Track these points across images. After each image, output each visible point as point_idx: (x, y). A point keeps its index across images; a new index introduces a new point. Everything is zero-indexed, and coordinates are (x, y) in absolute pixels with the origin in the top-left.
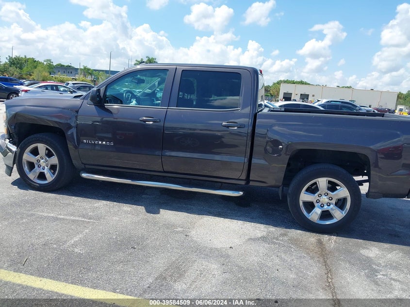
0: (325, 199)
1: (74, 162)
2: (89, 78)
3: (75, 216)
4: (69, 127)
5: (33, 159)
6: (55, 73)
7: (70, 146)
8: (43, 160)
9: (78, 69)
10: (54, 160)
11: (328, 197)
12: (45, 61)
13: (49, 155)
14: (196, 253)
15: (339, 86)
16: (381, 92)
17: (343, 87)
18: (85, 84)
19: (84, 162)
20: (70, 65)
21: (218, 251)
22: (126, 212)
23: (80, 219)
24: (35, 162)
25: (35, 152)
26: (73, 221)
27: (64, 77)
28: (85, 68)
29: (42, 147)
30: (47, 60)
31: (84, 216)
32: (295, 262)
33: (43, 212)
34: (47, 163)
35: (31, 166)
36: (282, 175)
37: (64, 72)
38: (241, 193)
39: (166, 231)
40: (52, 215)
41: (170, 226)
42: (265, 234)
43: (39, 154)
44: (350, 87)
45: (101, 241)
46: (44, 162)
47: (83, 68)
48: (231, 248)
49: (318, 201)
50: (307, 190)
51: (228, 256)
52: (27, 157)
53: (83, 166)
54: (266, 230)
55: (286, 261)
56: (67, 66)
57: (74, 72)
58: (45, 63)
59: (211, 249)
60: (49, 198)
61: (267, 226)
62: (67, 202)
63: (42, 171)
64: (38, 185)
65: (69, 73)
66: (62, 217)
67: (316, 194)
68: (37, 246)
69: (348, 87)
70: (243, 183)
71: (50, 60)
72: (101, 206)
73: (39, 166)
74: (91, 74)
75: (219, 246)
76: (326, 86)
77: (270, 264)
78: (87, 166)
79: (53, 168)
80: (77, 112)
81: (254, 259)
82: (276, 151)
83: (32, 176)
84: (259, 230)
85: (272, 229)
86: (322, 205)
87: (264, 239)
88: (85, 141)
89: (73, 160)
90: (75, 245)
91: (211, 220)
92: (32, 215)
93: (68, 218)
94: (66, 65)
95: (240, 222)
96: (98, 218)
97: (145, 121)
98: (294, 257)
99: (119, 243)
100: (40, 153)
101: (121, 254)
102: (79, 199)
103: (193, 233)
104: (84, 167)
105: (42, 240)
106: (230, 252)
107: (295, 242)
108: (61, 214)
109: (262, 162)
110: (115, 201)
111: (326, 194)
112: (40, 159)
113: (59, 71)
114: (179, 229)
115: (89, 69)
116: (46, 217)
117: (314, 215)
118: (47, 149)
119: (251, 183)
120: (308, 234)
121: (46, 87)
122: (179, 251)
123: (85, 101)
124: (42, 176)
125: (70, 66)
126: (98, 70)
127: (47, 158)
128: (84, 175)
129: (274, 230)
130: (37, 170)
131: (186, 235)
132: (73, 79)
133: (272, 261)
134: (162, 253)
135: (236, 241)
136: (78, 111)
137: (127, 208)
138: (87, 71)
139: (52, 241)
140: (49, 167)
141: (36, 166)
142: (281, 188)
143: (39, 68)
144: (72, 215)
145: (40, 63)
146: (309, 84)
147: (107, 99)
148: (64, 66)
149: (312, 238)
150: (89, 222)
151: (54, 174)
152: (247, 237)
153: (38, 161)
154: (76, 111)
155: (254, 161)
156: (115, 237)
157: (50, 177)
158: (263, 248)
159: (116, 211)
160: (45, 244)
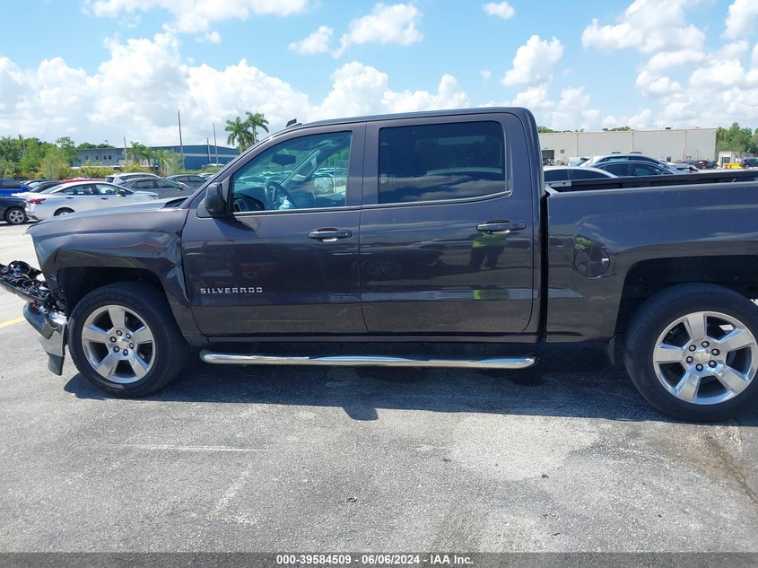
0: (702, 354)
1: (186, 334)
2: (145, 164)
3: (211, 445)
4: (167, 266)
5: (101, 336)
6: (80, 161)
7: (174, 303)
8: (121, 338)
9: (122, 149)
10: (145, 334)
11: (709, 349)
12: (58, 142)
13: (132, 324)
14: (481, 498)
15: (606, 130)
16: (686, 132)
17: (614, 130)
18: (144, 176)
19: (207, 331)
20: (105, 143)
21: (522, 486)
22: (308, 423)
23: (223, 448)
24: (107, 343)
25: (104, 322)
26: (212, 455)
27: (100, 167)
28: (135, 146)
29: (117, 313)
30: (62, 139)
31: (228, 442)
32: (685, 492)
33: (145, 442)
34: (130, 341)
35: (101, 350)
36: (613, 316)
37: (97, 158)
38: (530, 361)
39: (401, 453)
40: (166, 447)
41: (404, 443)
42: (596, 437)
43: (112, 326)
44: (626, 129)
45: (280, 492)
46: (124, 340)
47: (131, 146)
48: (544, 476)
49: (690, 359)
50: (666, 341)
51: (546, 497)
52: (90, 333)
53: (204, 340)
54: (595, 429)
55: (667, 493)
56: (100, 147)
57: (115, 157)
58: (59, 145)
59: (507, 484)
60: (147, 411)
61: (594, 420)
62: (184, 415)
63: (124, 358)
64: (120, 387)
65: (105, 158)
66: (186, 448)
67: (685, 347)
68: (157, 520)
69: (622, 129)
70: (532, 339)
71: (67, 139)
72: (256, 415)
73: (116, 349)
74: (147, 157)
75: (520, 475)
76: (582, 130)
77: (638, 504)
78: (212, 340)
79: (144, 350)
80: (180, 234)
81: (600, 496)
82: (598, 269)
83: (105, 370)
84: (581, 431)
85: (606, 425)
86: (699, 367)
87: (599, 448)
88: (203, 291)
89: (183, 331)
90: (233, 508)
91: (481, 422)
92: (126, 452)
93: (197, 449)
94: (98, 144)
95: (538, 419)
96: (260, 443)
97: (320, 238)
98: (678, 484)
99: (318, 492)
100: (114, 323)
101: (331, 517)
102: (207, 405)
103: (455, 454)
104: (206, 342)
105: (164, 504)
106: (545, 486)
107: (661, 446)
108: (181, 443)
109: (571, 293)
110: (278, 402)
111: (705, 344)
112: (115, 335)
113: (87, 158)
114: (426, 448)
115: (143, 148)
116: (154, 452)
117: (686, 389)
118: (127, 314)
119: (550, 339)
120: (678, 426)
121: (75, 190)
122: (445, 497)
123: (193, 212)
124: (124, 368)
125: (105, 146)
126: (159, 148)
127: (131, 333)
128: (209, 358)
129: (610, 426)
130: (114, 358)
131: (445, 460)
132: (115, 168)
133: (638, 495)
134: (413, 505)
135: (550, 462)
136: (181, 232)
137: (305, 413)
138: (139, 152)
139: (184, 505)
140: (136, 348)
141: (111, 351)
142: (612, 342)
143: (50, 155)
144: (204, 442)
145: (50, 146)
146: (551, 131)
147: (236, 202)
148: (94, 146)
149: (692, 436)
150: (243, 454)
151: (147, 360)
152: (566, 449)
153: (113, 339)
154: (177, 233)
155: (552, 293)
156: (306, 481)
157: (141, 370)
158: (606, 468)
159: (287, 421)
160: (172, 513)
